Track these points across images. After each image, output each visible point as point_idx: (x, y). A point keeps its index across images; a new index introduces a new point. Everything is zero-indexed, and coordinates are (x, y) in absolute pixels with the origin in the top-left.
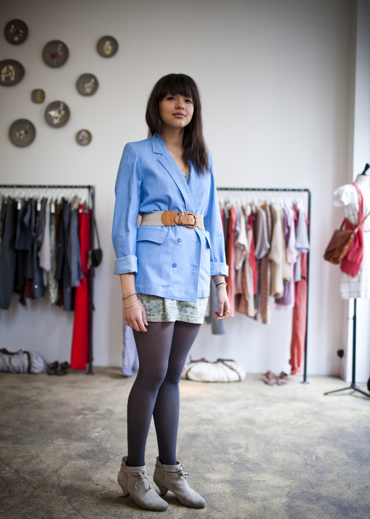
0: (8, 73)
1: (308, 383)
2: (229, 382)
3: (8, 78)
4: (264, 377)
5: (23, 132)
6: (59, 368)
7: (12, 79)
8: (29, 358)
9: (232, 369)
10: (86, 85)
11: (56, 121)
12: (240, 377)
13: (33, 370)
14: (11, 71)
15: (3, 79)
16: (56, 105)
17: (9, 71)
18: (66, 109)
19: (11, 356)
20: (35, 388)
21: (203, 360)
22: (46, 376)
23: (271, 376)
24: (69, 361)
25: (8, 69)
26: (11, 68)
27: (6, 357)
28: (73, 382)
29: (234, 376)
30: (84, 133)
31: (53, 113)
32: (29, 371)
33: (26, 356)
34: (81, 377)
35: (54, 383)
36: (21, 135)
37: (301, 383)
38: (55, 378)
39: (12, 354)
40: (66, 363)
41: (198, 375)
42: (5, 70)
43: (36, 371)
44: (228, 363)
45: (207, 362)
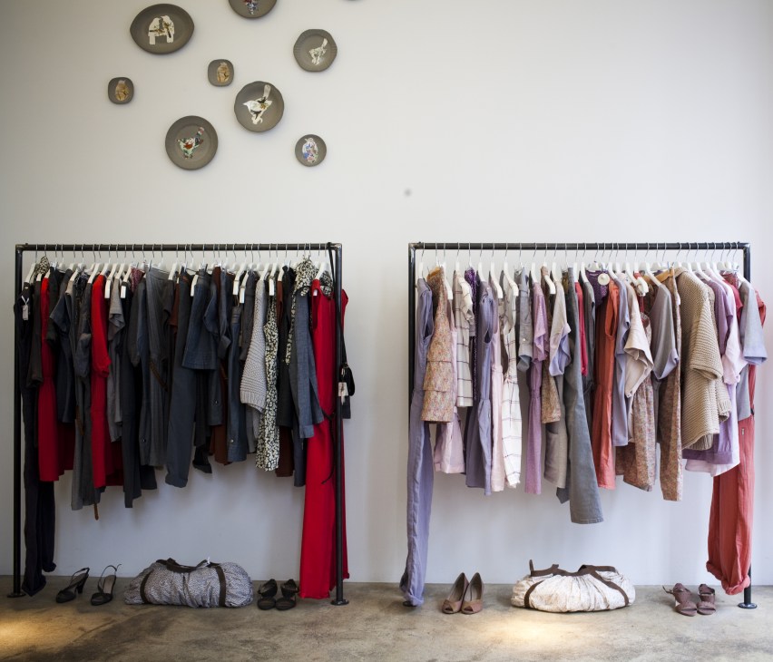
0: (161, 30)
1: (754, 607)
2: (607, 610)
3: (161, 40)
4: (672, 597)
5: (192, 141)
6: (279, 594)
7: (170, 40)
8: (222, 578)
9: (610, 584)
10: (312, 52)
11: (256, 120)
12: (627, 599)
13: (229, 599)
14: (167, 25)
15: (152, 42)
16: (254, 89)
17: (162, 25)
18: (276, 95)
19: (186, 575)
20: (245, 642)
21: (555, 570)
22: (256, 612)
23: (684, 596)
24: (296, 578)
25: (161, 21)
26: (167, 19)
27: (177, 577)
28: (313, 624)
29: (615, 598)
30: (310, 142)
31: (251, 105)
32: (222, 603)
33: (214, 572)
34: (326, 610)
35: (277, 630)
36: (188, 146)
37: (740, 606)
38: (275, 616)
39: (189, 570)
40: (291, 582)
41: (549, 599)
42: (155, 23)
43: (237, 602)
44: (604, 574)
45: (563, 573)
